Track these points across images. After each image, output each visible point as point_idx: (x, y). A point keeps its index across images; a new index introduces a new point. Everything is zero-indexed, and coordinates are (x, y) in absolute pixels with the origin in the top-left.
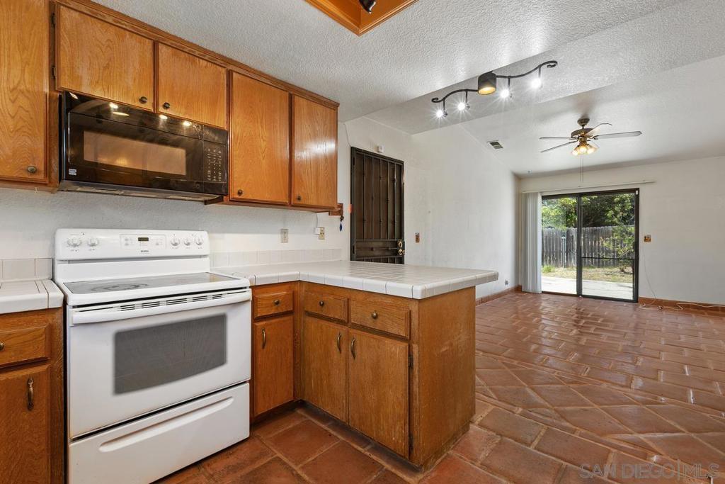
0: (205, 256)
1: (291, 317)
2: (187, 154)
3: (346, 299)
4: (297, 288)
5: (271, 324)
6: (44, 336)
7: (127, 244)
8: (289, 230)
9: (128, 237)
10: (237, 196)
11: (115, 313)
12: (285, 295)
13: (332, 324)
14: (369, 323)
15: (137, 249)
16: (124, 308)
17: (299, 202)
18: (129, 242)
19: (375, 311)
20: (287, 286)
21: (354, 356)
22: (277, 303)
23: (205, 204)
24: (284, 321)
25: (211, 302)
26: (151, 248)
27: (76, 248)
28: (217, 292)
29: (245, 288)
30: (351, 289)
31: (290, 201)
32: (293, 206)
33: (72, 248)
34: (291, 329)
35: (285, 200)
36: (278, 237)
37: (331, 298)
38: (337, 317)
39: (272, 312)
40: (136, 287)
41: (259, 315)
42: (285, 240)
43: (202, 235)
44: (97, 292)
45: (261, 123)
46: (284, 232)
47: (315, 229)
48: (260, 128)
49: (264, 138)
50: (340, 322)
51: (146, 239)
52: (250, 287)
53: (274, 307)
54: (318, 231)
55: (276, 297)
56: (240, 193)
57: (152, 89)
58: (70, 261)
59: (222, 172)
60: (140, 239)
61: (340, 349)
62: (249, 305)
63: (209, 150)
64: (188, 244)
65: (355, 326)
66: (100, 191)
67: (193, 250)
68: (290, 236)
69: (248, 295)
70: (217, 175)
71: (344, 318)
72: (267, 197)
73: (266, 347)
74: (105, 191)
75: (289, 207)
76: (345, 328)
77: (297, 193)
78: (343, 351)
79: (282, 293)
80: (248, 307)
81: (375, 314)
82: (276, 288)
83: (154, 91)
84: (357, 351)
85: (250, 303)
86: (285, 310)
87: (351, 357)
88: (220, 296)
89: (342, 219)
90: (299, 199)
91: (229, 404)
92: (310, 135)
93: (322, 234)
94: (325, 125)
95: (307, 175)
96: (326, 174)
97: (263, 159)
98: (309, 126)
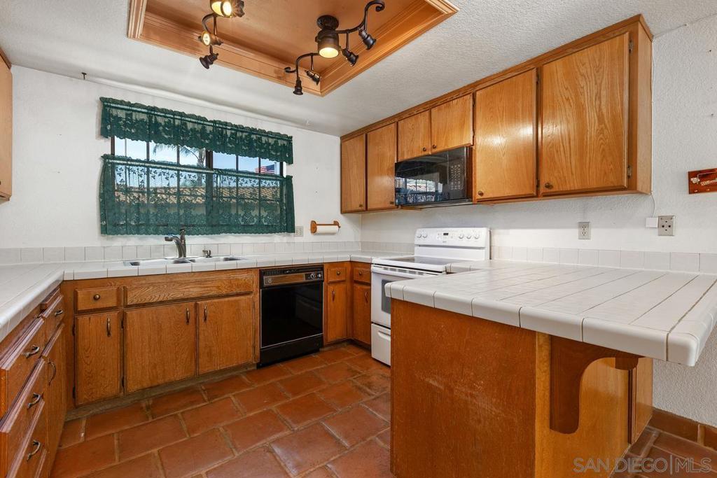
7: (438, 237)
8: (593, 223)
9: (439, 232)
17: (549, 190)
26: (449, 241)
27: (420, 239)
31: (538, 191)
33: (418, 239)
35: (530, 191)
42: (584, 235)
43: (481, 231)
46: (584, 226)
51: (447, 234)
56: (481, 194)
58: (420, 246)
59: (460, 181)
60: (445, 234)
63: (452, 167)
64: (468, 238)
68: (593, 232)
70: (457, 184)
77: (545, 179)
90: (550, 186)
92: (568, 99)
93: (666, 227)
94: (598, 72)
95: (562, 154)
96: (602, 141)
97: (503, 155)
98: (567, 89)
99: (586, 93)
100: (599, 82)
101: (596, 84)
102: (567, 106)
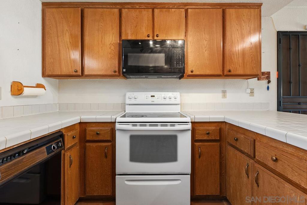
0: (178, 104)
1: (218, 144)
2: (165, 56)
3: (252, 139)
4: (223, 126)
5: (204, 145)
6: (110, 132)
7: (147, 98)
8: (227, 90)
9: (147, 95)
10: (191, 73)
11: (129, 127)
12: (214, 129)
13: (243, 156)
14: (271, 164)
15: (150, 100)
16: (133, 125)
17: (229, 73)
18: (147, 97)
19: (276, 155)
20: (216, 124)
21: (258, 186)
22: (208, 134)
23: (180, 79)
24: (213, 145)
25: (169, 128)
26: (156, 100)
27: (131, 100)
28: (173, 123)
29: (189, 122)
30: (257, 133)
31: (223, 73)
32: (225, 76)
33: (130, 100)
34: (218, 151)
35: (220, 72)
36: (220, 95)
37: (242, 136)
38: (245, 151)
39: (206, 138)
40: (142, 116)
41: (197, 139)
42: (224, 96)
43: (177, 94)
44: (129, 117)
45: (204, 31)
46: (224, 92)
47: (246, 89)
48: (203, 34)
49: (206, 38)
50: (248, 156)
51: (154, 96)
52: (191, 122)
53: (206, 136)
54: (249, 91)
55: (208, 130)
56: (192, 72)
57: (152, 30)
58: (129, 105)
59: (181, 62)
60: (152, 96)
61: (248, 175)
62: (190, 132)
63: (175, 52)
64: (170, 98)
65: (259, 162)
66: (138, 77)
67: (173, 101)
68: (228, 94)
69: (189, 126)
70: (179, 63)
71: (251, 153)
72: (208, 72)
73: (201, 158)
74: (137, 77)
75: (223, 77)
76: (252, 161)
77: (227, 68)
78: (250, 177)
79: (212, 128)
80: (189, 133)
81: (274, 158)
82: (208, 124)
83: (153, 31)
84: (261, 182)
85: (191, 131)
86: (213, 138)
87: (256, 185)
88: (174, 125)
89: (269, 82)
90: (230, 71)
91: (178, 183)
92: (237, 30)
93: (252, 93)
94: (249, 21)
95: (235, 56)
96: (251, 53)
97: (206, 51)
98: (237, 24)
99: (245, 29)
100: (250, 26)
101: (249, 26)
102: (237, 33)
